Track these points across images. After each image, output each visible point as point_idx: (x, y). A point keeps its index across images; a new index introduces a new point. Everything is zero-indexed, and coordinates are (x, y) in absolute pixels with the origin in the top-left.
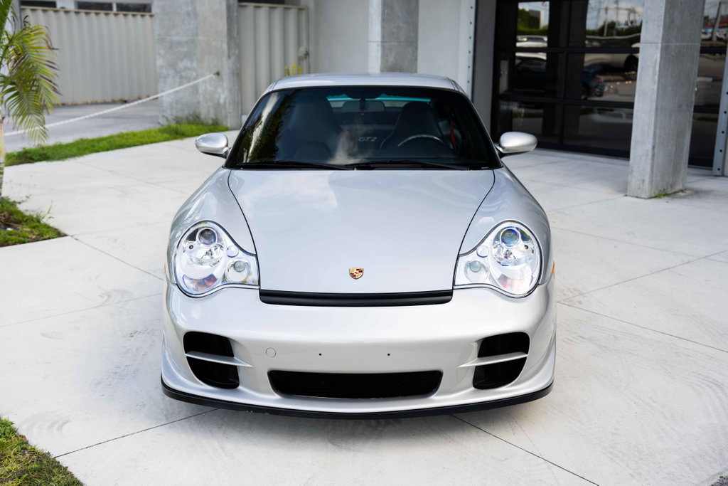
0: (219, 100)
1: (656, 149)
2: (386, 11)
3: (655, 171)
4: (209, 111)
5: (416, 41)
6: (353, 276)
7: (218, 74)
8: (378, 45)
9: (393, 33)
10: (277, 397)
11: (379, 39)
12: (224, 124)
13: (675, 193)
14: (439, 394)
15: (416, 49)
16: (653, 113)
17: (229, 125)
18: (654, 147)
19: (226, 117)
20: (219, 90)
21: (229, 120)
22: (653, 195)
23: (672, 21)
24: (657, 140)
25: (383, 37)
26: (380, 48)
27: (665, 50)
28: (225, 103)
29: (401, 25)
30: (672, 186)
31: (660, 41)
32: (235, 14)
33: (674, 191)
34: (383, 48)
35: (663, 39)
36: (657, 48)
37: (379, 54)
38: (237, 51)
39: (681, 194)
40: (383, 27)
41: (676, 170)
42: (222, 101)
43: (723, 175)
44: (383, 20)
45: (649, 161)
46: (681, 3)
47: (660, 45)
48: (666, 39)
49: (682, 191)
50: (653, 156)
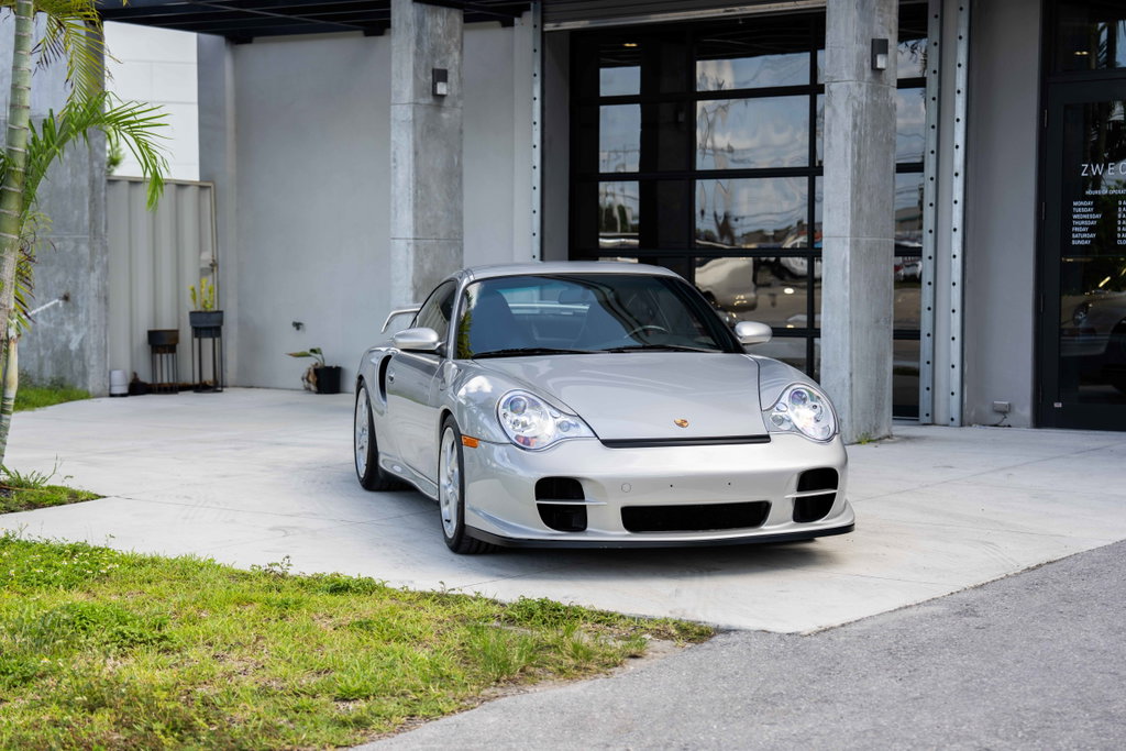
0: (66, 345)
1: (854, 377)
2: (419, 192)
3: (854, 407)
4: (40, 367)
5: (461, 239)
6: (681, 425)
7: (66, 298)
8: (408, 244)
9: (429, 226)
10: (627, 532)
11: (410, 234)
12: (79, 386)
13: (880, 439)
14: (768, 525)
15: (461, 250)
16: (847, 328)
17: (90, 389)
18: (851, 375)
19: (84, 374)
20: (69, 327)
21: (91, 378)
22: (856, 440)
23: (860, 210)
24: (854, 364)
25: (416, 231)
26: (411, 248)
27: (855, 245)
28: (81, 349)
29: (440, 213)
30: (875, 429)
31: (848, 235)
32: (103, 194)
33: (878, 437)
34: (417, 247)
35: (852, 232)
36: (845, 242)
37: (411, 257)
38: (105, 259)
39: (887, 440)
40: (416, 217)
41: (879, 408)
42: (74, 346)
43: (933, 424)
44: (416, 206)
45: (847, 393)
46: (869, 188)
47: (848, 240)
48: (855, 233)
49: (888, 437)
50: (852, 385)
